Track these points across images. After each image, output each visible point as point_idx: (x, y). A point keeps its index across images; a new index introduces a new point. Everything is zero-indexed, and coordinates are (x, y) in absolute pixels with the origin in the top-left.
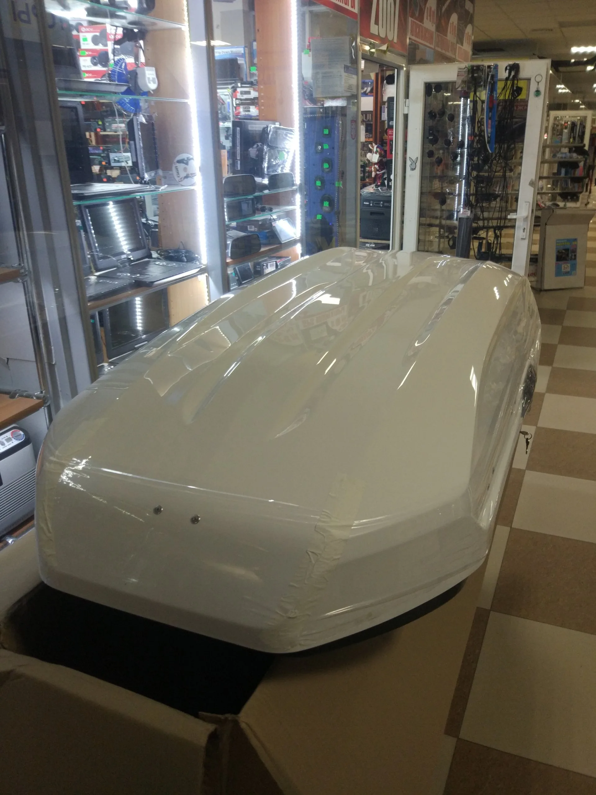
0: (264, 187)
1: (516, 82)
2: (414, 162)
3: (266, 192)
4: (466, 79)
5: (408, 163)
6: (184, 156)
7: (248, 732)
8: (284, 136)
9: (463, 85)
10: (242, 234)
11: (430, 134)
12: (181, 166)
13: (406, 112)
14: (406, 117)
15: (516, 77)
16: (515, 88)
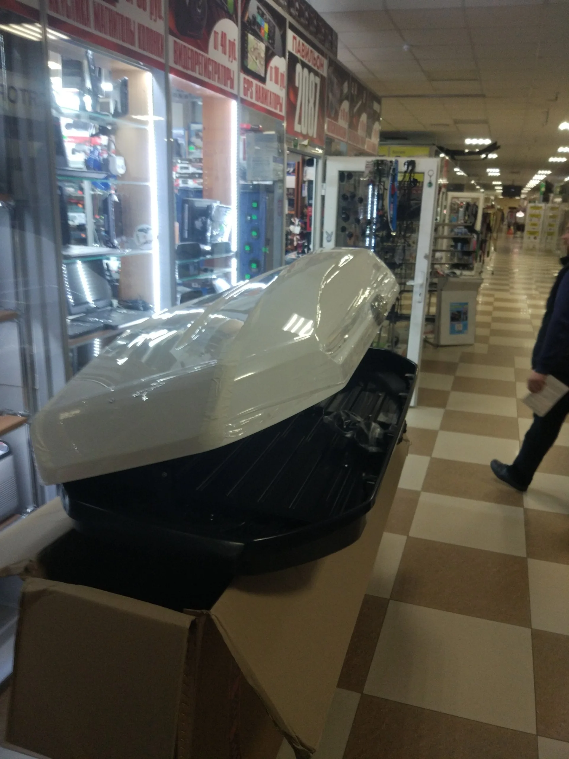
0: (208, 253)
1: (412, 175)
2: (329, 236)
3: (208, 257)
4: (372, 171)
5: (325, 236)
6: (144, 226)
7: (216, 622)
8: (224, 212)
9: (370, 175)
10: (188, 290)
11: (343, 213)
12: (141, 234)
13: (323, 194)
14: (323, 198)
15: (412, 171)
16: (412, 180)
